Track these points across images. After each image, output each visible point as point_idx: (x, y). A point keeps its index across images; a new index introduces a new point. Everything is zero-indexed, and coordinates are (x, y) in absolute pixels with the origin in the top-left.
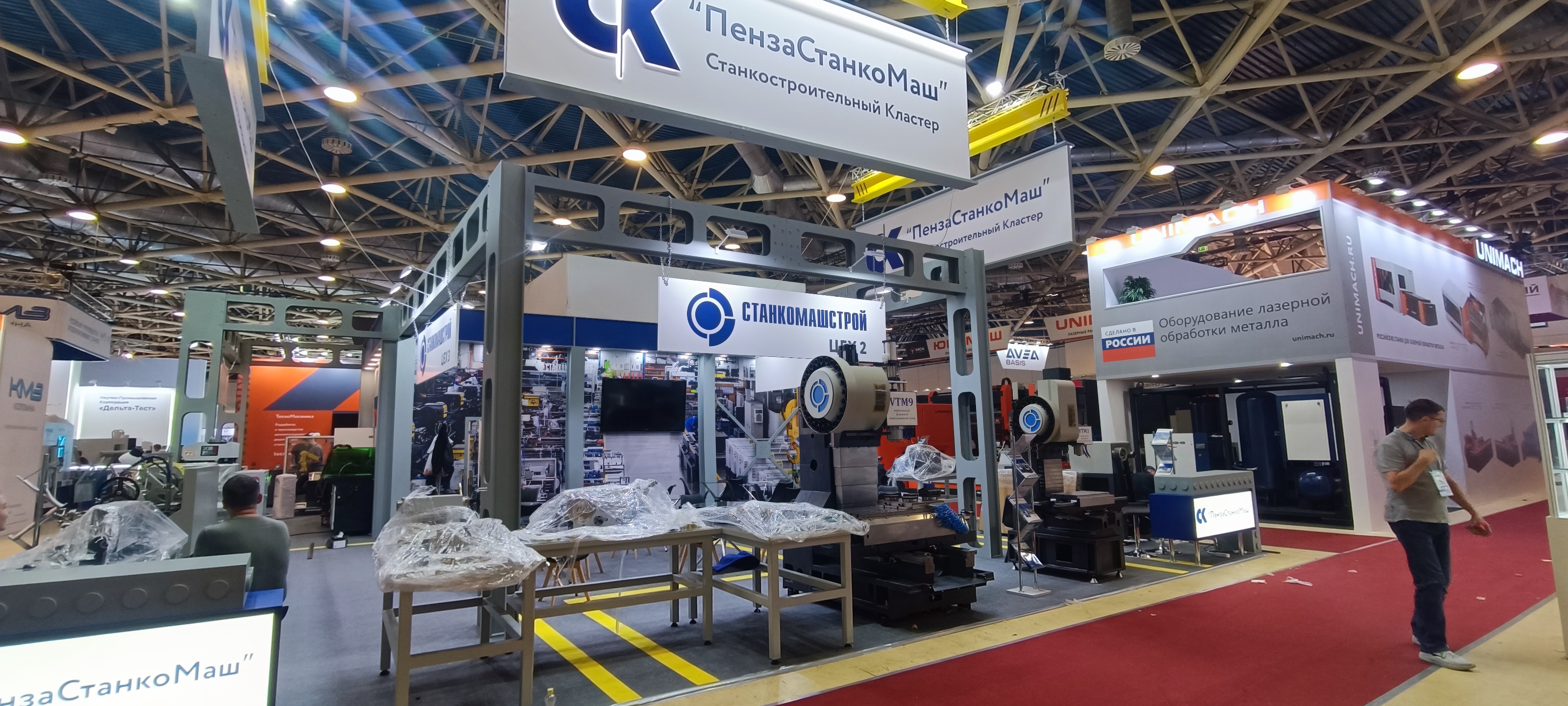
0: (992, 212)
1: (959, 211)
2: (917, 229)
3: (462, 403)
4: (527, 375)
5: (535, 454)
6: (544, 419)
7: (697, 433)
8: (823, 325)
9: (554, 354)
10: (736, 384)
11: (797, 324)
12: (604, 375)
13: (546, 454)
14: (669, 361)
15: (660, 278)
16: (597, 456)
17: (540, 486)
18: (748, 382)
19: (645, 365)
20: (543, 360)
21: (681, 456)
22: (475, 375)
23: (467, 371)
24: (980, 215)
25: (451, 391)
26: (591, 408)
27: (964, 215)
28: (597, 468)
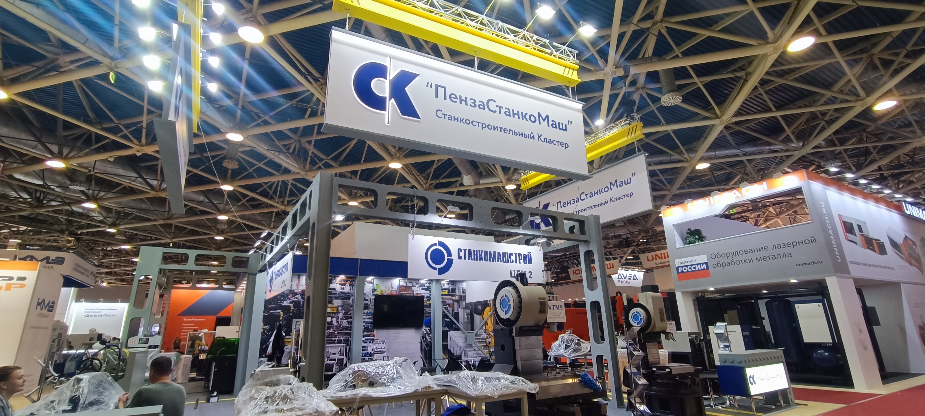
0: (603, 193)
1: (583, 193)
2: (559, 204)
3: (291, 311)
4: (331, 293)
5: (333, 342)
6: (339, 320)
7: (431, 328)
8: (506, 261)
9: (347, 281)
10: (454, 298)
11: (490, 261)
12: (376, 293)
13: (340, 342)
14: (414, 284)
15: (410, 235)
16: (370, 343)
17: (335, 362)
18: (461, 296)
19: (400, 287)
20: (340, 284)
21: (421, 343)
22: (300, 294)
23: (295, 291)
24: (596, 194)
25: (286, 303)
26: (367, 313)
27: (586, 195)
28: (370, 350)
